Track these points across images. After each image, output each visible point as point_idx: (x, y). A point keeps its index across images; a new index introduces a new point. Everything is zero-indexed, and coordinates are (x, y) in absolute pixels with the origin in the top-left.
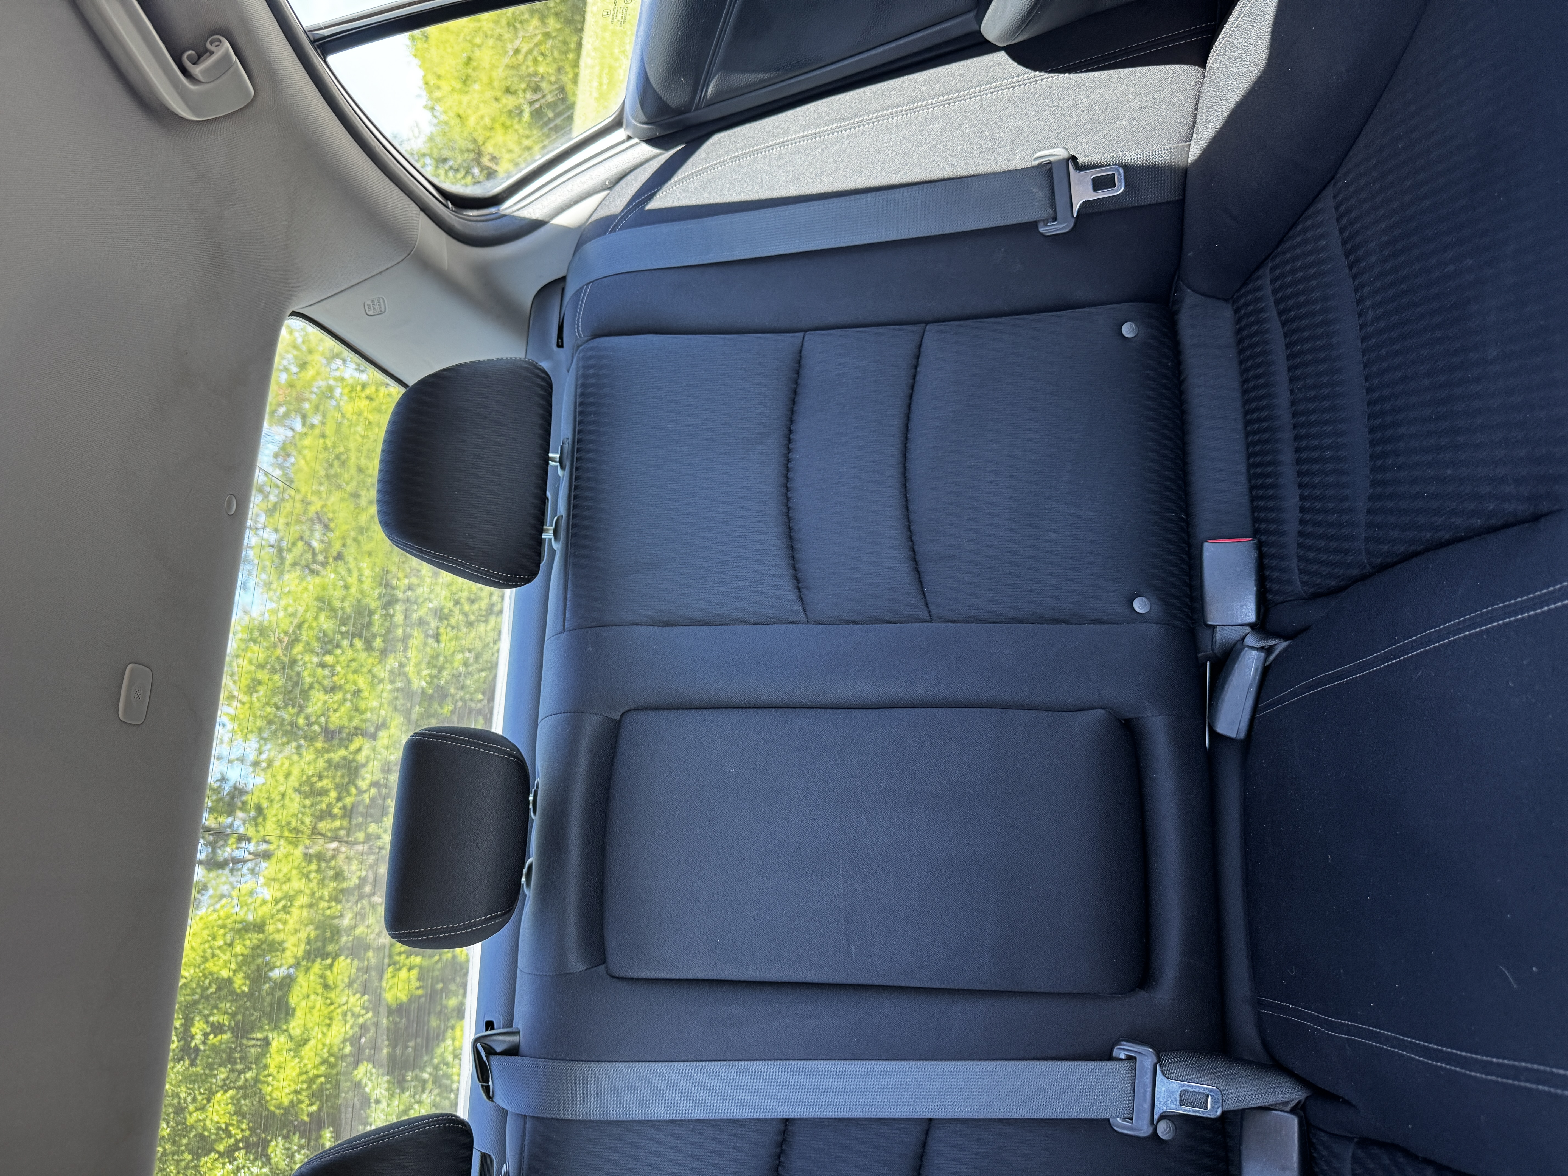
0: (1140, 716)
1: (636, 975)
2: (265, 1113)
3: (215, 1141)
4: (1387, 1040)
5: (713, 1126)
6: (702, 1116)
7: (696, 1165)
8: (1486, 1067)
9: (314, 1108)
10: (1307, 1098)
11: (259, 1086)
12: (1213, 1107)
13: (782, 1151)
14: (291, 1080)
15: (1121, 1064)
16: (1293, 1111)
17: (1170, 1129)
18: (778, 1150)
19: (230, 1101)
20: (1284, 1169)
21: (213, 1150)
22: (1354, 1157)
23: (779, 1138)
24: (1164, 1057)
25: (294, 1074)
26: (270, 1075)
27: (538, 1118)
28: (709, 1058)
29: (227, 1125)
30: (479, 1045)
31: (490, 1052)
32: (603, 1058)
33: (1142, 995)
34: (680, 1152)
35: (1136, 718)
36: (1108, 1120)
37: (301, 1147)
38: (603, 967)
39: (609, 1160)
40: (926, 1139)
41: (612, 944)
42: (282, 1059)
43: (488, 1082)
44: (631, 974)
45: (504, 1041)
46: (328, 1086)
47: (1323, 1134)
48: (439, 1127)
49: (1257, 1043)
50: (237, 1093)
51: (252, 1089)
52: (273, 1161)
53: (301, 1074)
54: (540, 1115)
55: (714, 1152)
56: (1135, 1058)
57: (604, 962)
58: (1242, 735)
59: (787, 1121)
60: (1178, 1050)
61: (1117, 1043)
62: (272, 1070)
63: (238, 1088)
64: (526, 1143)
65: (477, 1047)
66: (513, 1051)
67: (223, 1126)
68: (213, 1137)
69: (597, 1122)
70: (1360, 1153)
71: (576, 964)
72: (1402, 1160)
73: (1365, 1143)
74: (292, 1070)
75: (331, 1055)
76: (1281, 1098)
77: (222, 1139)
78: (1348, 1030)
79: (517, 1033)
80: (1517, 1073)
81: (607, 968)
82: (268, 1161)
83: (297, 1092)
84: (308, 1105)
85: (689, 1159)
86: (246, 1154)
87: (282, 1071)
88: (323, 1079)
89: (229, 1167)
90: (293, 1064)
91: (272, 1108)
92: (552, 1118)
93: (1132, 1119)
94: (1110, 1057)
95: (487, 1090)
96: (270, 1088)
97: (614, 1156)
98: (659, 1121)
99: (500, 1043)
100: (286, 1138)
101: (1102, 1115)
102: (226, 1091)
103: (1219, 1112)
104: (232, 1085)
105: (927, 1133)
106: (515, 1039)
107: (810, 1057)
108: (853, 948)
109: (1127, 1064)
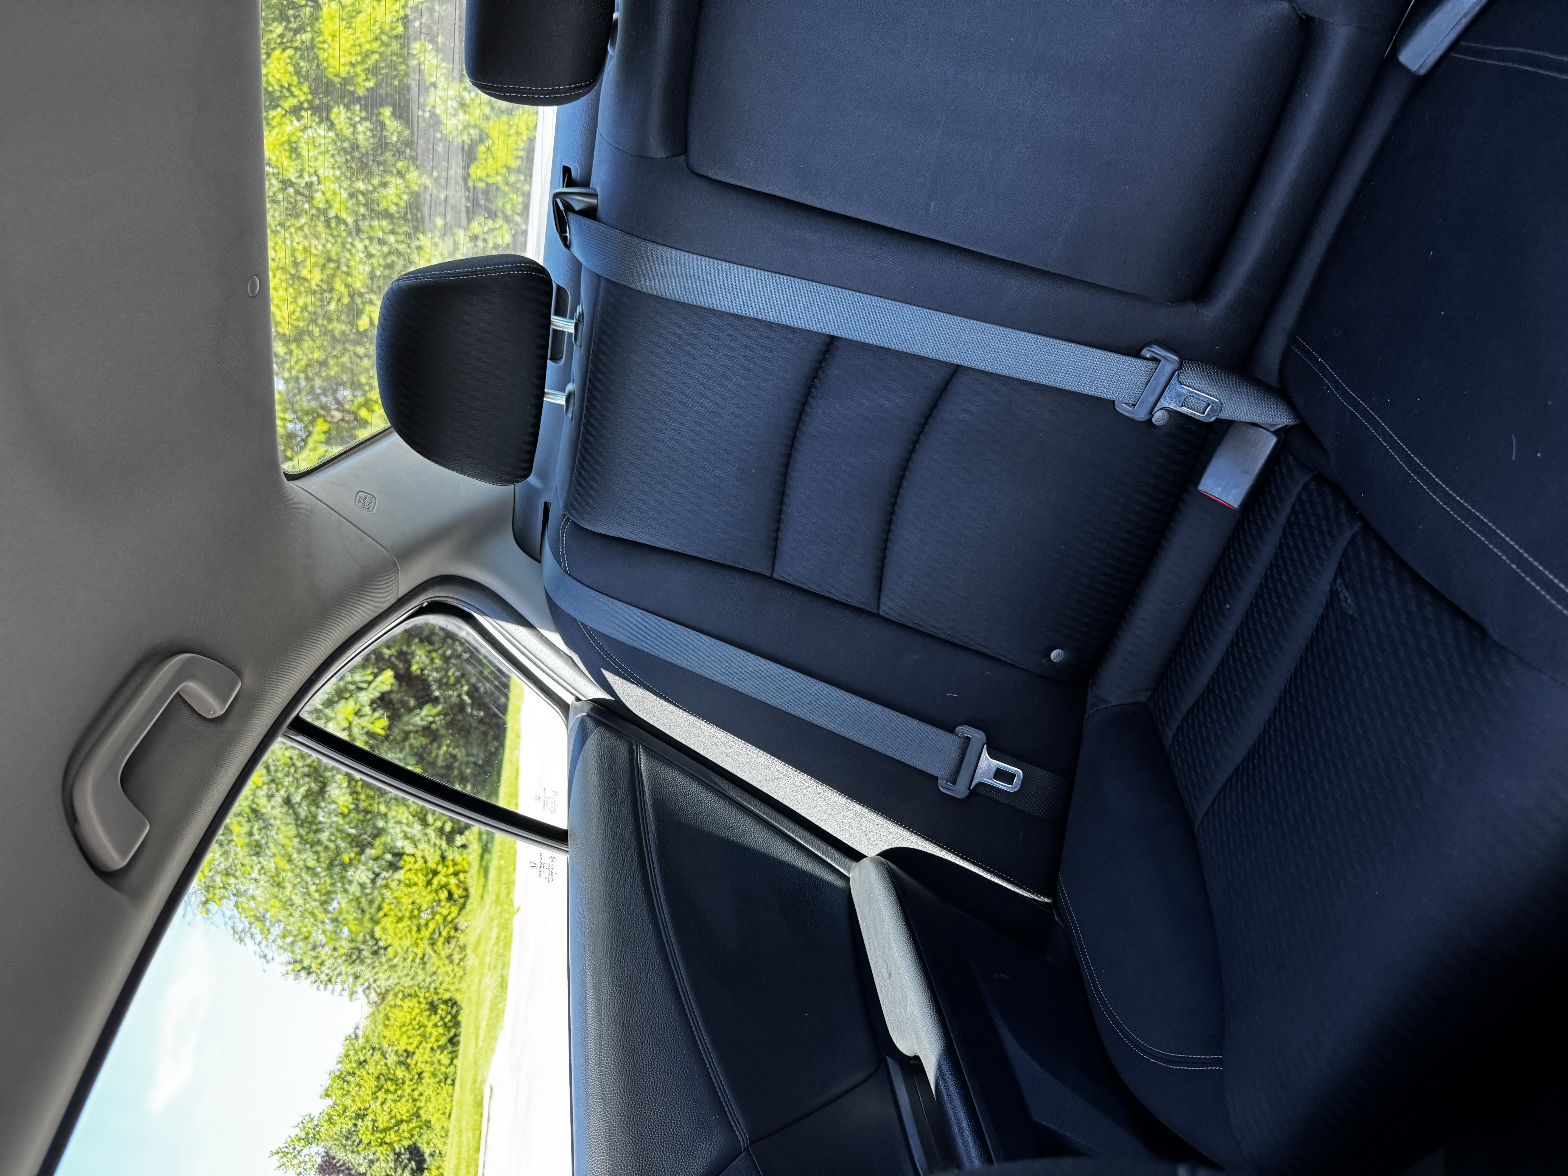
0: (1325, 19)
1: (714, 177)
2: (325, 80)
3: (280, 98)
4: (1384, 433)
5: (768, 326)
6: (760, 317)
7: (749, 353)
8: (1447, 498)
9: (371, 84)
10: (1293, 426)
11: (316, 50)
12: (1208, 414)
13: (824, 359)
14: (345, 51)
15: (1145, 363)
16: (1276, 433)
17: (1164, 419)
18: (821, 357)
19: (289, 61)
20: (1245, 472)
21: (278, 106)
22: (1306, 487)
23: (824, 348)
24: (1186, 365)
25: (348, 45)
26: (324, 42)
27: (612, 282)
28: (775, 270)
29: (289, 85)
30: (558, 201)
31: (569, 208)
32: (676, 246)
33: (1192, 307)
34: (736, 341)
35: (1319, 20)
36: (1114, 401)
37: (363, 119)
38: (682, 158)
39: (674, 333)
40: (951, 379)
41: (695, 141)
42: (336, 27)
43: (566, 232)
44: (710, 174)
45: (583, 201)
46: (382, 65)
47: (1291, 457)
48: (523, 273)
49: (1275, 369)
50: (295, 53)
51: (309, 51)
52: (338, 127)
53: (354, 45)
54: (614, 280)
55: (765, 347)
56: (1159, 361)
57: (685, 151)
58: (1423, 71)
59: (833, 338)
60: (1201, 361)
61: (1148, 344)
62: (327, 37)
63: (296, 49)
64: (600, 298)
65: (556, 202)
66: (590, 213)
67: (286, 85)
68: (278, 94)
69: (666, 299)
70: (1313, 486)
71: (657, 150)
72: (1343, 507)
73: (1320, 479)
74: (346, 39)
75: (383, 32)
76: (1272, 420)
77: (286, 97)
78: (1357, 406)
79: (595, 195)
80: (1468, 516)
81: (687, 159)
82: (332, 126)
83: (353, 65)
84: (364, 80)
85: (743, 348)
86: (311, 115)
87: (337, 39)
88: (376, 56)
89: (296, 124)
90: (346, 35)
91: (330, 76)
92: (625, 286)
93: (1134, 405)
94: (1137, 355)
95: (564, 240)
96: (326, 55)
97: (678, 331)
98: (721, 312)
99: (579, 202)
100: (347, 107)
101: (1109, 397)
102: (284, 50)
103: (1213, 419)
104: (289, 45)
105: (953, 375)
106: (593, 201)
107: (867, 291)
108: (933, 205)
109: (1150, 364)
